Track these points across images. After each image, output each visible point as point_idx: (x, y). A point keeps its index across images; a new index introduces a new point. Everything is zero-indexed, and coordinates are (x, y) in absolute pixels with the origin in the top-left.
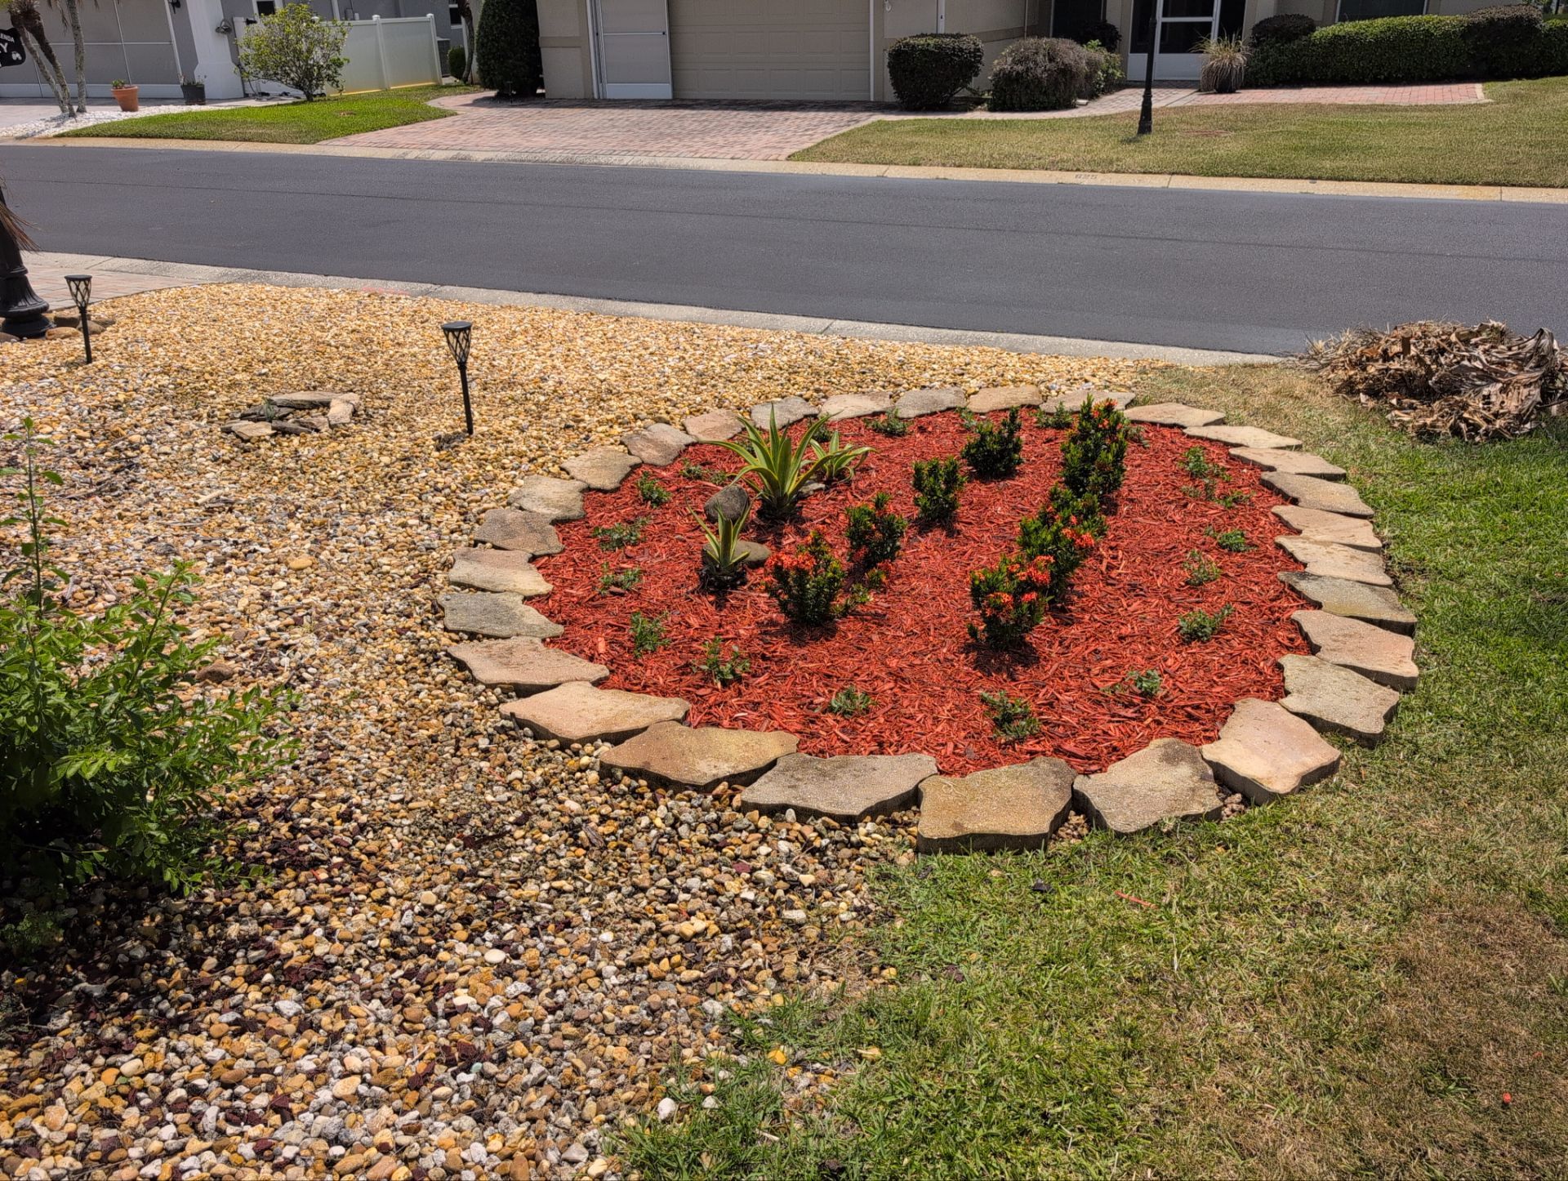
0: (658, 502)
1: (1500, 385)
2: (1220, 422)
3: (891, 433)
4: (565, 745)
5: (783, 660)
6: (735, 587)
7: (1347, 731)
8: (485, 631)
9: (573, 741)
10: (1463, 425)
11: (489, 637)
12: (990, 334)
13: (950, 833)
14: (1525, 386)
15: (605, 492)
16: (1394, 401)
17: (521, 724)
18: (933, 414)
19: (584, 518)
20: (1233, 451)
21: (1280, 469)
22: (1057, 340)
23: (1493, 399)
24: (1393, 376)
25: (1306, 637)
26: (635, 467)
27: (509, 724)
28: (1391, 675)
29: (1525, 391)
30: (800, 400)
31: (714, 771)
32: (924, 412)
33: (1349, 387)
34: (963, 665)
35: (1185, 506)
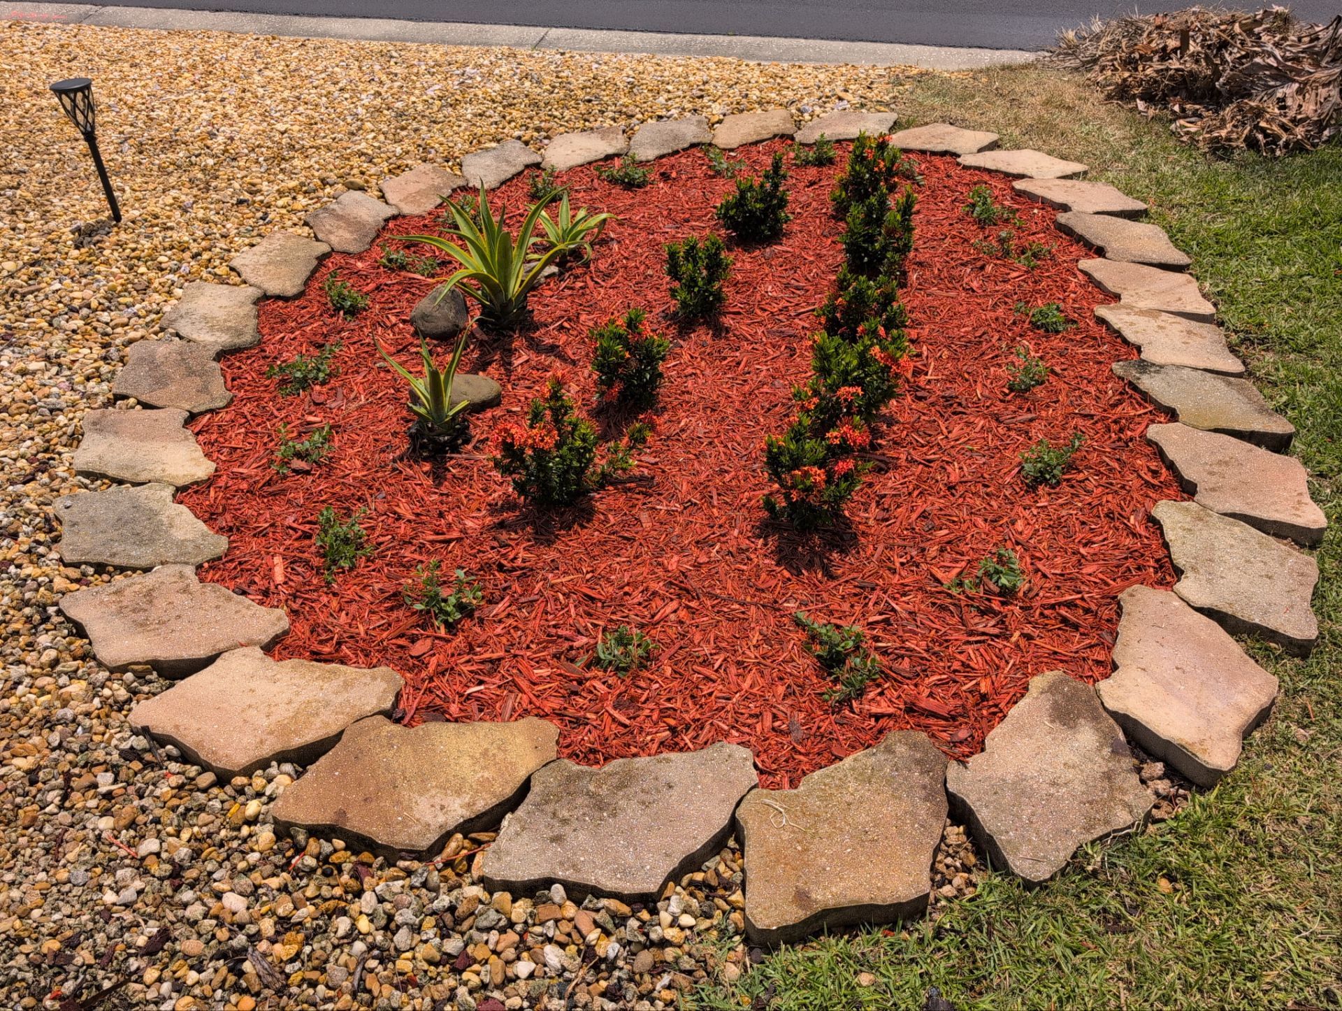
0: (353, 311)
1: (1296, 86)
2: (994, 146)
3: (630, 185)
4: (223, 779)
5: (526, 574)
6: (455, 449)
7: (1272, 635)
8: (117, 561)
9: (233, 774)
10: (1260, 137)
11: (122, 569)
12: (721, 38)
13: (793, 915)
14: (1325, 85)
15: (286, 299)
16: (1176, 108)
17: (161, 740)
18: (676, 152)
19: (259, 344)
20: (1019, 185)
21: (1075, 208)
22: (794, 42)
23: (1289, 102)
24: (1172, 78)
25: (1171, 466)
26: (322, 259)
27: (140, 742)
28: (1293, 526)
29: (1323, 92)
30: (519, 144)
31: (441, 819)
32: (665, 151)
33: (1122, 93)
34: (762, 555)
35: (982, 268)
